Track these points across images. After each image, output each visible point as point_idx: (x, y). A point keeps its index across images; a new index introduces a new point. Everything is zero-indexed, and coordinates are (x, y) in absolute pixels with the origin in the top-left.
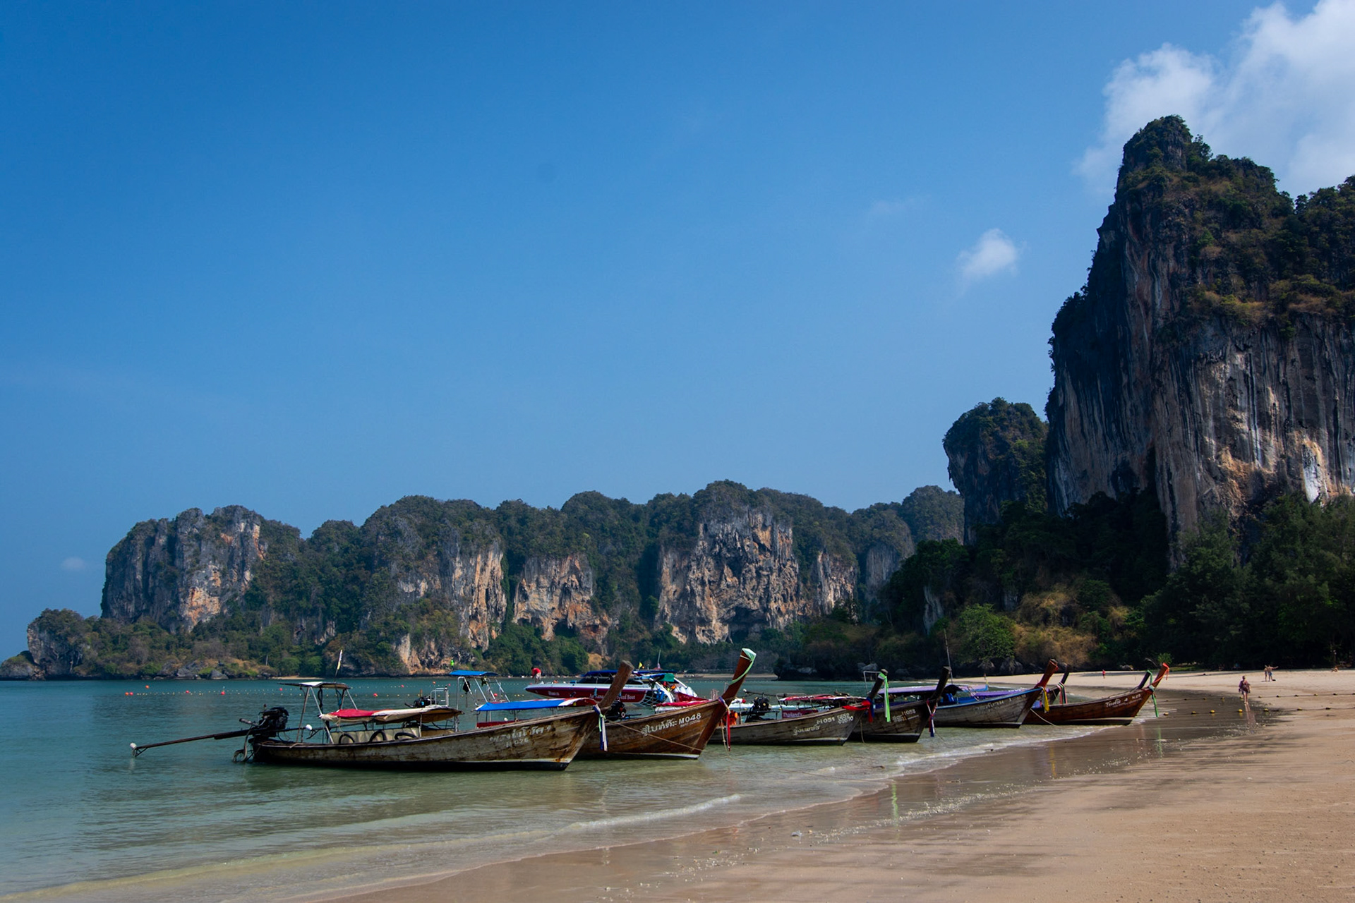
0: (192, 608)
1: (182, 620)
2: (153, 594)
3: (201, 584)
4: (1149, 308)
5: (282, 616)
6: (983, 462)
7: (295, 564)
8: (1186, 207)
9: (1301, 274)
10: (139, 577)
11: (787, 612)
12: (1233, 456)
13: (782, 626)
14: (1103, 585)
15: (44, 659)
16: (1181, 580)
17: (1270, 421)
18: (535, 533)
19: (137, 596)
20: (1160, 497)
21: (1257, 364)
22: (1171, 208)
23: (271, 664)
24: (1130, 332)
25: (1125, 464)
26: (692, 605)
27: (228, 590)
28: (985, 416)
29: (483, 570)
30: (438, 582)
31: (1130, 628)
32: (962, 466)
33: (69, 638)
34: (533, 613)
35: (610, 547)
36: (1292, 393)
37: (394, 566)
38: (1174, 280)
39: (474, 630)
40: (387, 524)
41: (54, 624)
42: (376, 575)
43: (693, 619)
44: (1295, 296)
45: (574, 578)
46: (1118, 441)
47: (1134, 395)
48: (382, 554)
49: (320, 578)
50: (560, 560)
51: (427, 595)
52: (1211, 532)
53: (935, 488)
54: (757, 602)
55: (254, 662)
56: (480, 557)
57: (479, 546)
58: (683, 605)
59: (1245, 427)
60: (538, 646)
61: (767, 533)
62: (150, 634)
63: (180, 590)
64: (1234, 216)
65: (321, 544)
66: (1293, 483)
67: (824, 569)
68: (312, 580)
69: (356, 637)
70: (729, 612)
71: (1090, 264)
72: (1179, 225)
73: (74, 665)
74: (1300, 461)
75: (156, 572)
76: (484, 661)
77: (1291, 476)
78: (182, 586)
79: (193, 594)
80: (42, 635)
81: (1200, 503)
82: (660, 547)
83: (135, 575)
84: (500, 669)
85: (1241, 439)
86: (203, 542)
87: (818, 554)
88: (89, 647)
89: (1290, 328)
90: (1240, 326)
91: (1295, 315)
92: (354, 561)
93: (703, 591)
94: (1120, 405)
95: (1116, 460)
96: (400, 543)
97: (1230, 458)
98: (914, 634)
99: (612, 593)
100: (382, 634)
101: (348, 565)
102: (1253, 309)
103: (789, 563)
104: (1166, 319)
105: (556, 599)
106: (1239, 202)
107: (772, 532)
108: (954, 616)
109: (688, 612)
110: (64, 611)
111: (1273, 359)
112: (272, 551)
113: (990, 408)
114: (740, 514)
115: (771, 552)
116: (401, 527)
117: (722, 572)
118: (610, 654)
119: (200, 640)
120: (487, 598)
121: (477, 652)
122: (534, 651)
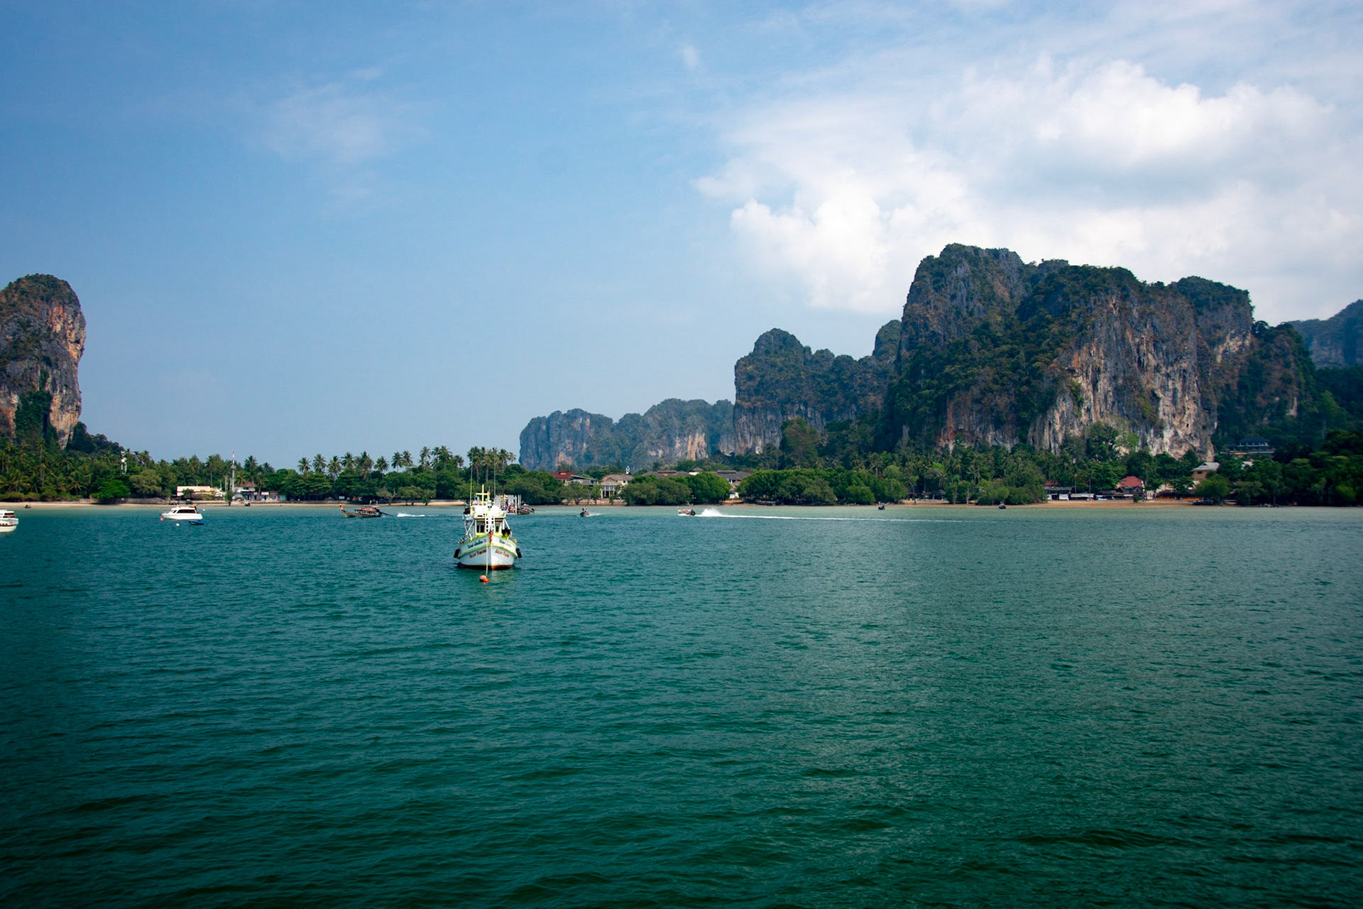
3: (562, 451)
7: (608, 439)
37: (645, 442)
49: (620, 446)
51: (663, 457)
56: (690, 436)
57: (690, 431)
65: (622, 427)
68: (616, 447)
75: (542, 444)
78: (553, 450)
79: (559, 455)
83: (533, 445)
86: (562, 429)
96: (649, 431)
112: (596, 432)
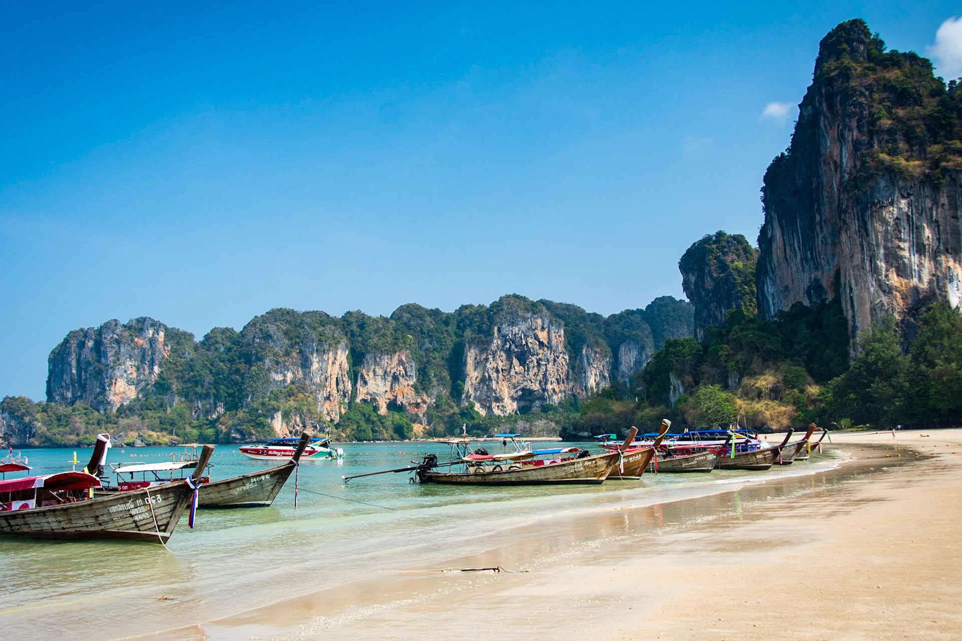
0: (115, 394)
1: (109, 403)
2: (85, 384)
3: (122, 376)
4: (838, 166)
5: (183, 399)
6: (709, 279)
7: (192, 360)
8: (867, 90)
9: (951, 139)
10: (74, 371)
11: (560, 391)
12: (898, 275)
13: (557, 402)
14: (801, 370)
15: (6, 433)
16: (860, 367)
17: (925, 249)
18: (372, 336)
19: (73, 386)
20: (844, 305)
21: (916, 207)
22: (855, 90)
23: (177, 435)
24: (822, 182)
25: (817, 280)
26: (489, 388)
27: (142, 381)
28: (710, 245)
29: (333, 363)
30: (300, 372)
31: (821, 401)
32: (693, 282)
33: (25, 418)
34: (371, 395)
35: (427, 345)
36: (941, 228)
37: (267, 361)
38: (857, 145)
39: (329, 409)
40: (261, 330)
41: (13, 407)
42: (253, 368)
43: (490, 398)
44: (945, 156)
45: (401, 368)
46: (812, 263)
47: (825, 230)
48: (257, 353)
49: (210, 370)
50: (391, 355)
51: (293, 383)
52: (881, 332)
53: (670, 297)
54: (537, 385)
55: (165, 433)
56: (331, 353)
57: (330, 345)
58: (483, 387)
59: (906, 254)
60: (376, 419)
61: (545, 333)
62: (85, 414)
63: (106, 381)
64: (902, 96)
65: (210, 345)
66: (940, 294)
67: (588, 359)
68: (204, 372)
69: (241, 414)
70: (517, 392)
71: (793, 131)
72: (861, 104)
73: (29, 438)
74: (946, 278)
75: (87, 368)
76: (336, 431)
77: (939, 289)
78: (107, 378)
79: (115, 383)
80: (4, 415)
81: (873, 310)
82: (465, 345)
83: (71, 369)
84: (348, 437)
85: (904, 263)
86: (122, 345)
87: (582, 348)
88: (40, 424)
89: (941, 181)
90: (905, 179)
91: (945, 170)
92: (236, 358)
93: (498, 377)
94: (814, 237)
95: (810, 278)
96: (272, 344)
97: (895, 276)
98: (662, 407)
99: (430, 379)
100: (260, 411)
101: (231, 361)
102: (914, 166)
103: (561, 355)
104: (850, 174)
105: (389, 384)
106: (905, 86)
107: (549, 332)
108: (691, 394)
109: (487, 392)
110: (19, 398)
111: (928, 203)
112: (174, 351)
113: (714, 238)
114: (525, 319)
115: (548, 348)
116: (271, 332)
117: (512, 363)
118: (429, 424)
119: (123, 418)
120: (337, 384)
121: (330, 424)
122: (373, 422)
